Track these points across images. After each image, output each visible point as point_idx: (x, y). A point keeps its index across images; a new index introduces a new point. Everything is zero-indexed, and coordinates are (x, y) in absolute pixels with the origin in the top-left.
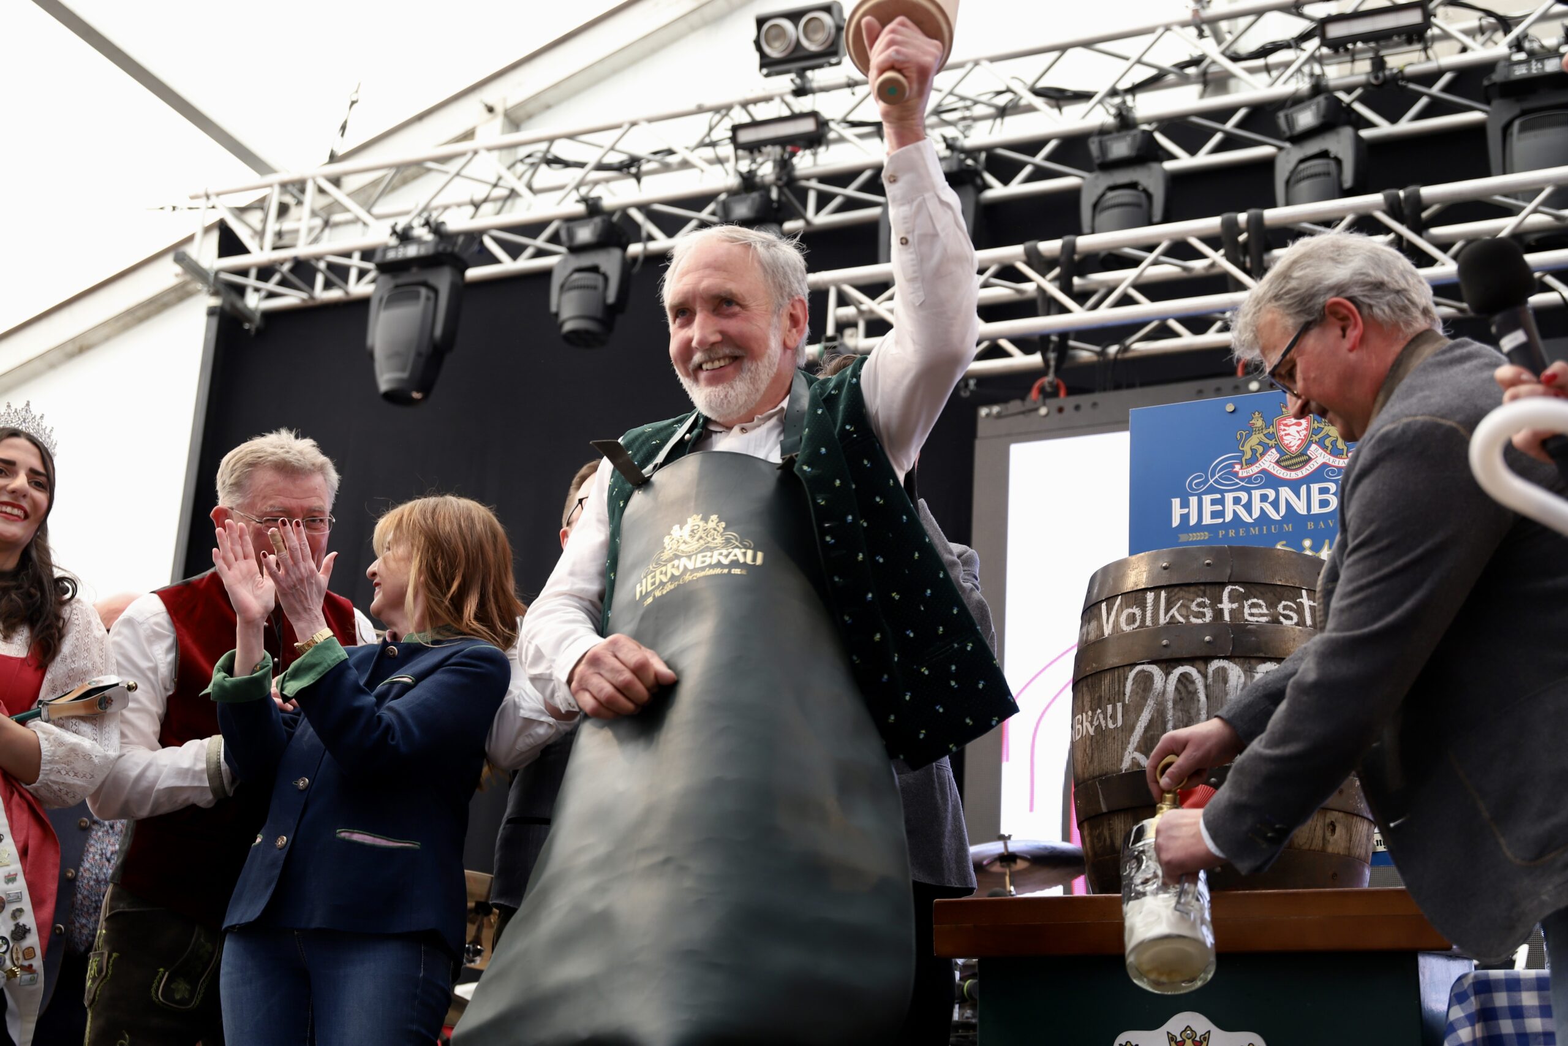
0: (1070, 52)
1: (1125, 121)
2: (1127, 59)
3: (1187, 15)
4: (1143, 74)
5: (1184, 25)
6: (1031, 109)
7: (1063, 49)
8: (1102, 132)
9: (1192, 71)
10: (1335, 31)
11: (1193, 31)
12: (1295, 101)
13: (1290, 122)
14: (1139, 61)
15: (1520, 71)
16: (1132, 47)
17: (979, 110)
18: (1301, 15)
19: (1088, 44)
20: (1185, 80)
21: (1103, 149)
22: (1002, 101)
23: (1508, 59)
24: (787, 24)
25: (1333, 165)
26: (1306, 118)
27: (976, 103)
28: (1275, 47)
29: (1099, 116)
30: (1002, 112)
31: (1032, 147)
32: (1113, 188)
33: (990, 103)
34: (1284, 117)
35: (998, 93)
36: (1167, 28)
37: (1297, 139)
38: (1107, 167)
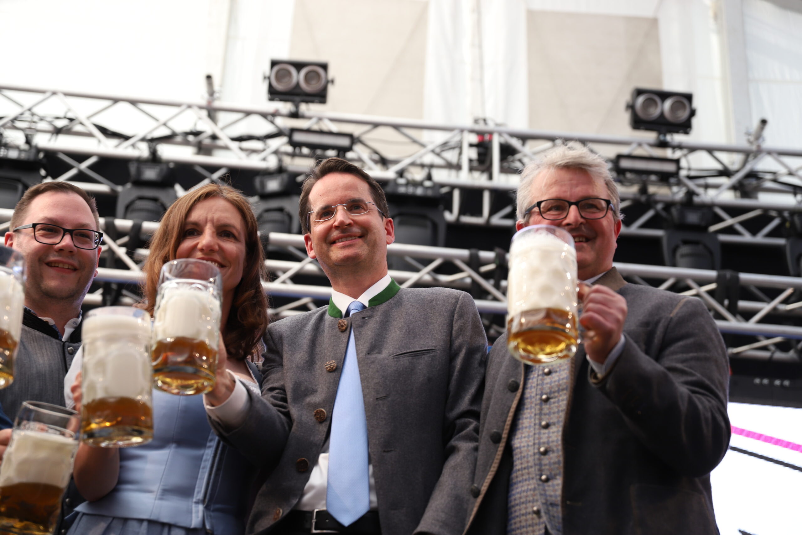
0: (121, 105)
1: (154, 159)
2: (157, 120)
3: (203, 102)
4: (164, 132)
5: (201, 108)
6: (90, 135)
7: (116, 101)
8: (139, 161)
9: (191, 138)
10: (298, 137)
11: (204, 113)
12: (266, 173)
13: (263, 185)
14: (165, 124)
15: (402, 190)
16: (163, 113)
17: (42, 125)
18: (272, 122)
19: (134, 103)
20: (186, 143)
21: (139, 172)
22: (60, 124)
23: (395, 181)
25: (286, 219)
26: (273, 185)
27: (42, 119)
28: (250, 138)
29: (143, 151)
30: (58, 131)
31: (80, 157)
32: (141, 198)
33: (50, 123)
34: (257, 181)
35: (58, 118)
36: (190, 107)
37: (266, 196)
38: (140, 183)
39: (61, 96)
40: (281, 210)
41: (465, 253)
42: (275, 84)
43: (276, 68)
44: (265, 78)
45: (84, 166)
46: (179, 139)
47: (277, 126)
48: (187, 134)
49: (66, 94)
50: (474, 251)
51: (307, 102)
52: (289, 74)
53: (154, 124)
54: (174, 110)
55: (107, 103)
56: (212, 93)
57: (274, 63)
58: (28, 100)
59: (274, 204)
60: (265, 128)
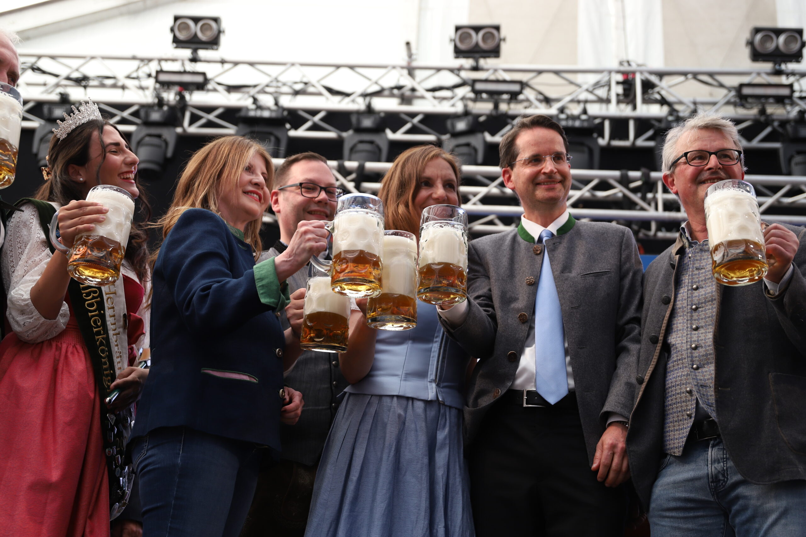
0: (343, 70)
1: (370, 110)
2: (369, 79)
3: (404, 63)
4: (376, 88)
5: (402, 68)
6: (320, 94)
7: (338, 67)
8: (358, 113)
9: (396, 91)
10: (479, 86)
11: (405, 72)
12: (456, 117)
13: (453, 126)
14: (376, 83)
16: (374, 74)
17: (285, 89)
18: (458, 75)
19: (352, 67)
20: (392, 95)
21: (359, 121)
22: (298, 87)
23: (557, 116)
24: (191, 23)
25: (473, 152)
26: (461, 126)
27: (284, 84)
28: (440, 88)
29: (360, 105)
30: (296, 93)
31: (313, 112)
32: (361, 142)
33: (291, 87)
34: (449, 123)
35: (296, 83)
36: (394, 67)
37: (456, 135)
38: (359, 130)
39: (298, 67)
40: (468, 145)
41: (617, 173)
42: (459, 45)
43: (459, 32)
44: (451, 40)
45: (317, 118)
46: (386, 93)
47: (461, 78)
48: (392, 88)
49: (302, 65)
50: (624, 172)
51: (485, 57)
52: (470, 36)
53: (368, 83)
54: (382, 71)
55: (332, 69)
56: (410, 55)
57: (458, 29)
58: (274, 71)
59: (463, 140)
60: (452, 80)
